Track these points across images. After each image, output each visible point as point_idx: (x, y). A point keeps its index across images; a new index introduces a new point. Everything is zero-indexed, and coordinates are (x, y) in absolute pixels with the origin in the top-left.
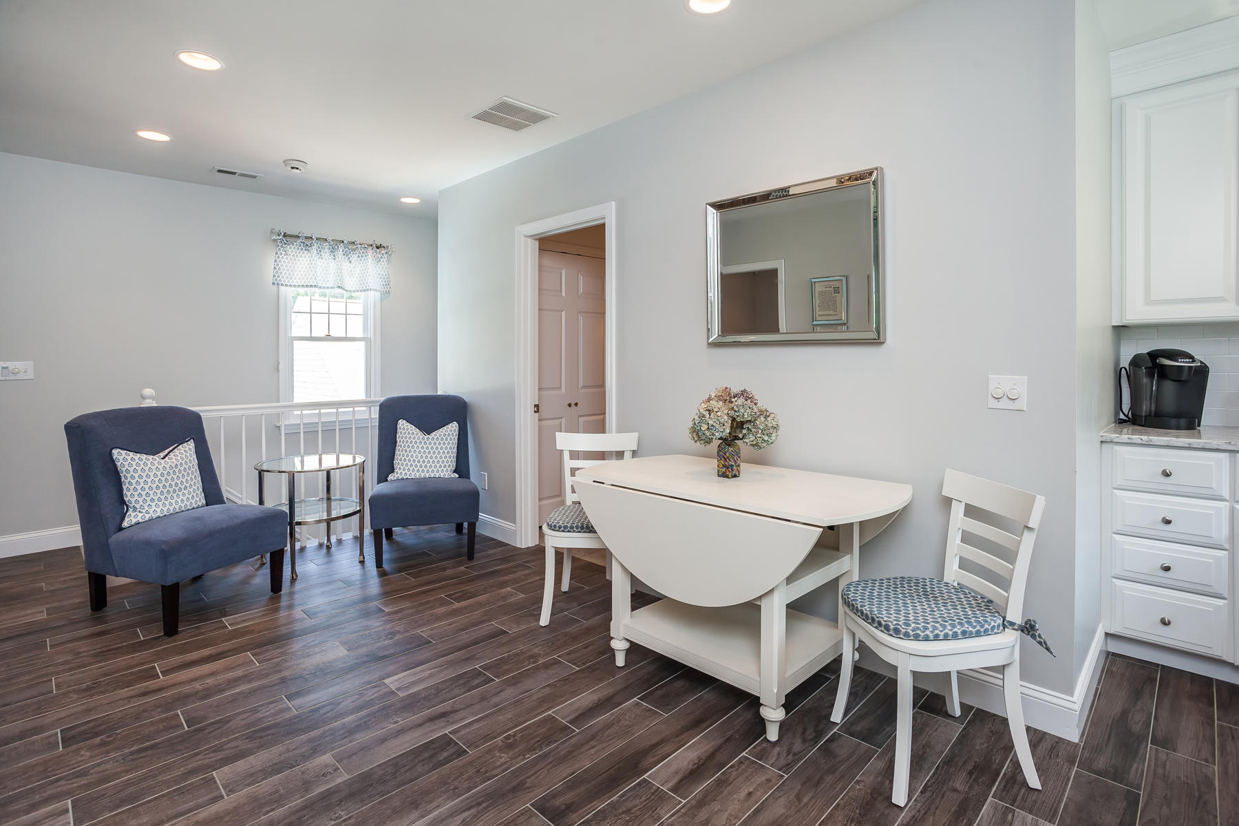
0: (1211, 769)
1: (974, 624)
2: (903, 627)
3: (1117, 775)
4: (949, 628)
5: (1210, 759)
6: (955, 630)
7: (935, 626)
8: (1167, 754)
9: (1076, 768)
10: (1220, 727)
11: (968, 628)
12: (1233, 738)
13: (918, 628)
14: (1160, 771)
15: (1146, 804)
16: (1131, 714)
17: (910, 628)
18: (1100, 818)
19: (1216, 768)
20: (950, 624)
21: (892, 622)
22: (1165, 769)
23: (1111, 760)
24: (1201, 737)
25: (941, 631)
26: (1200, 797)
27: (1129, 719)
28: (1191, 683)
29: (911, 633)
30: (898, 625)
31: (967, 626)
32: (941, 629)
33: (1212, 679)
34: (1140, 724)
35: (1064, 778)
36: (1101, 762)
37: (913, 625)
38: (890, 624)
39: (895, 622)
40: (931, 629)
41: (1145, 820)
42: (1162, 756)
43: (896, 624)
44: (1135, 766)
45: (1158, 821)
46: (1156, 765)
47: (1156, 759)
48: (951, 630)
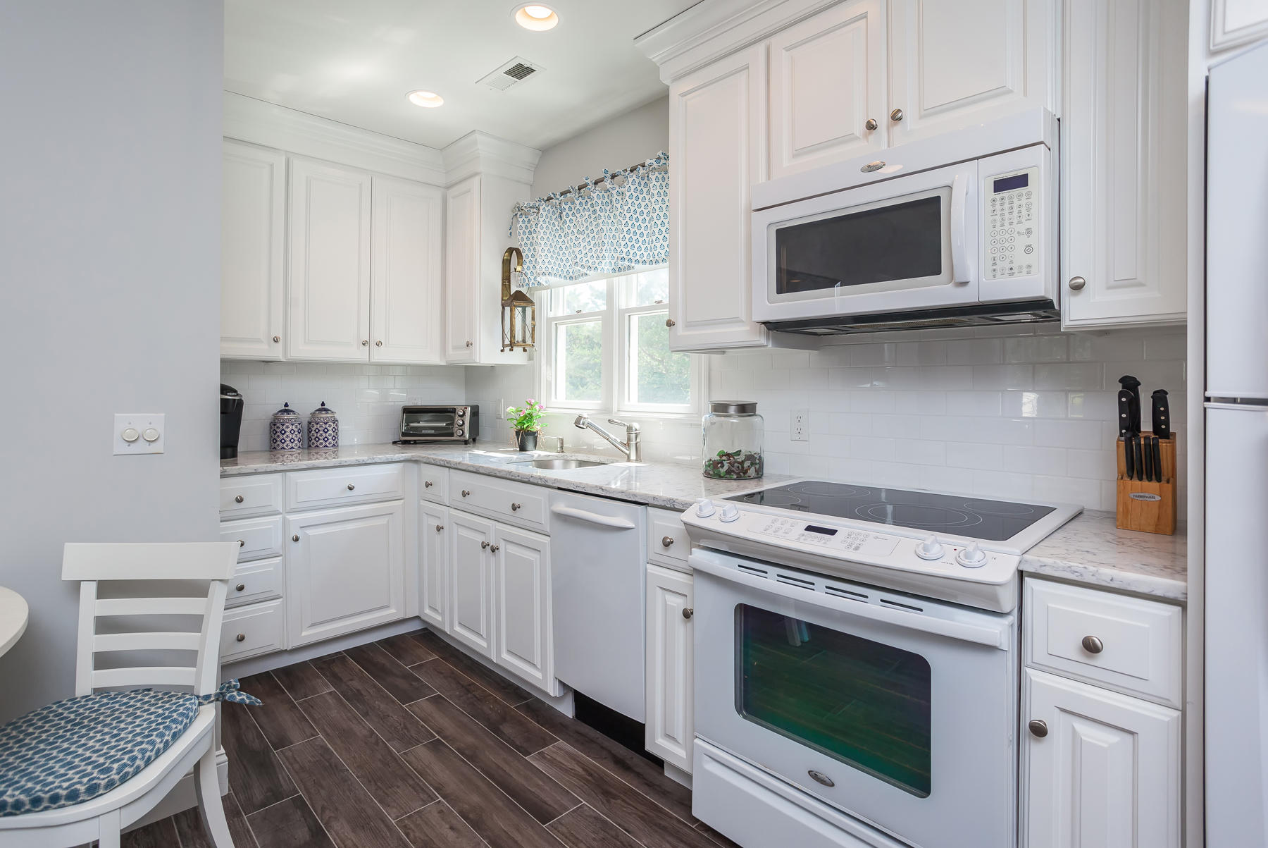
0: (319, 739)
1: (180, 719)
2: (102, 777)
3: (277, 795)
4: (159, 740)
5: (315, 733)
6: (166, 738)
7: (143, 749)
8: (290, 749)
9: (245, 817)
10: (299, 704)
11: (176, 727)
12: (312, 707)
13: (125, 765)
14: (296, 766)
15: (310, 799)
16: (244, 737)
17: (114, 771)
18: (296, 839)
19: (320, 735)
20: (157, 736)
21: (60, 787)
22: (298, 763)
23: (262, 787)
24: (297, 721)
25: (152, 750)
26: (331, 765)
27: (246, 742)
28: (260, 683)
29: (117, 777)
30: (93, 779)
31: (174, 726)
32: (151, 748)
33: (268, 672)
34: (256, 740)
35: (244, 832)
36: (258, 794)
37: (116, 766)
38: (78, 786)
39: (85, 780)
40: (140, 756)
41: (319, 812)
42: (289, 754)
43: (89, 781)
44: (280, 776)
45: (326, 804)
46: (291, 764)
47: (288, 759)
48: (161, 742)
